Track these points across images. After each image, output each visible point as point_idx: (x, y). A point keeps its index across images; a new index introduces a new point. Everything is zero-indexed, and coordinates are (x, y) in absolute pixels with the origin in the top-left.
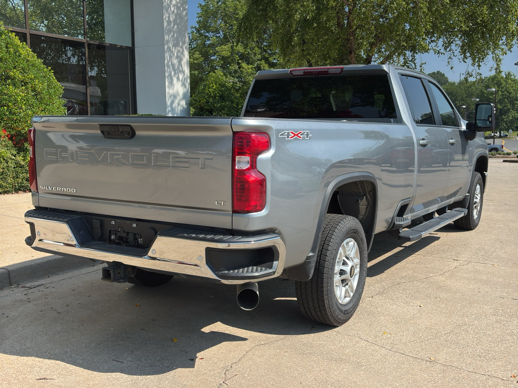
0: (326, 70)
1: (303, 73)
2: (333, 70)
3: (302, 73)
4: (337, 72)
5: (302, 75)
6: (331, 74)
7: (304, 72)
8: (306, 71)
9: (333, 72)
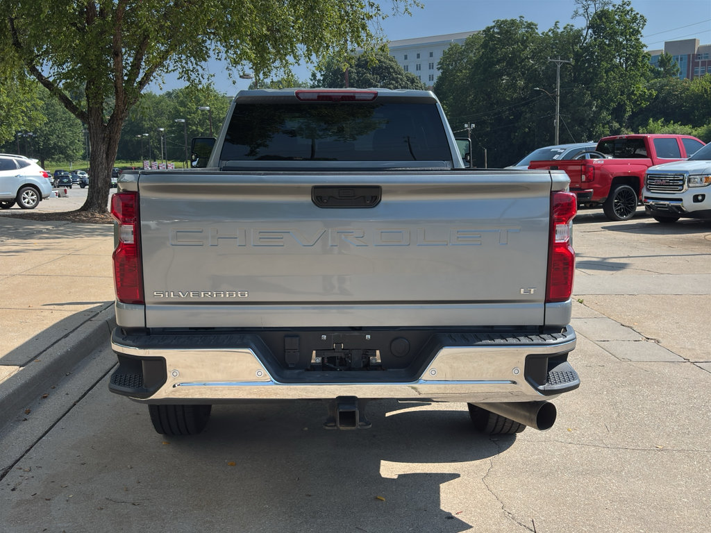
0: (352, 94)
1: (316, 98)
2: (362, 95)
3: (315, 96)
4: (368, 98)
5: (315, 100)
6: (358, 100)
7: (318, 96)
8: (321, 94)
9: (361, 98)
